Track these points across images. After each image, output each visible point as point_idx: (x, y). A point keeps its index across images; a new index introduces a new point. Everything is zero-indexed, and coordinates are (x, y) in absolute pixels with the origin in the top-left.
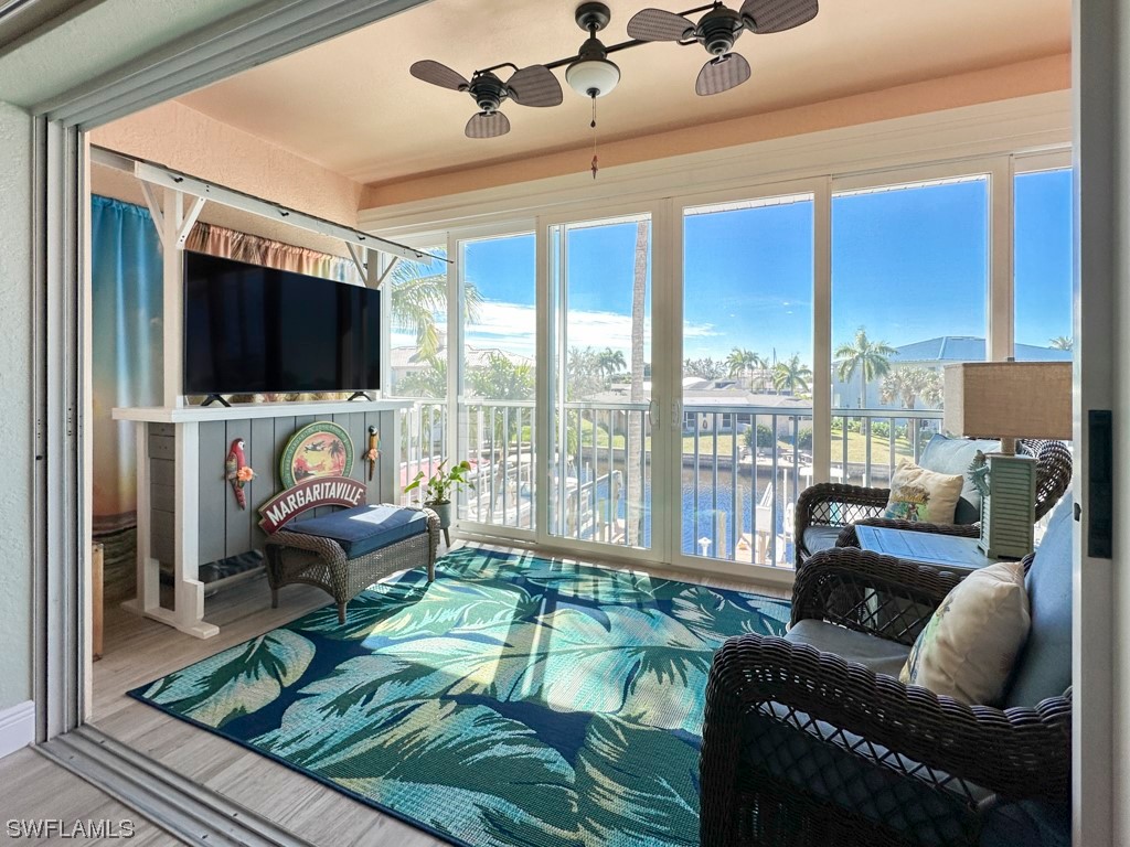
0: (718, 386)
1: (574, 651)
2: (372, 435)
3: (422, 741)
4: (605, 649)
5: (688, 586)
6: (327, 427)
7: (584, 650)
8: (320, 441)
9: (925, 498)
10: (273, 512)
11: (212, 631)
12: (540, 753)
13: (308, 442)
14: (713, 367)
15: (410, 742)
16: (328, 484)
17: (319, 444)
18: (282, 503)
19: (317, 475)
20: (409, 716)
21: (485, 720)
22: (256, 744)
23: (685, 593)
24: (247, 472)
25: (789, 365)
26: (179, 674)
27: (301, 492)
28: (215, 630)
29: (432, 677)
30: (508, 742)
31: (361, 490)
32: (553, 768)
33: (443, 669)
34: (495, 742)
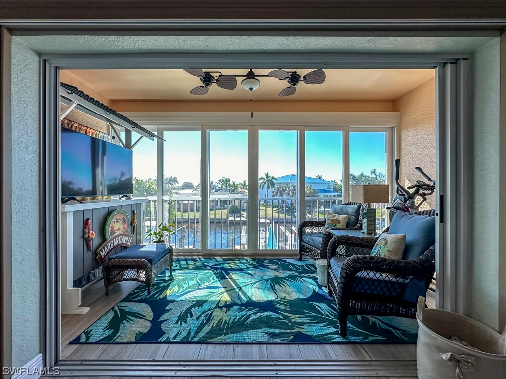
0: (216, 191)
1: (248, 285)
2: (134, 214)
3: (226, 322)
4: (258, 282)
5: (265, 259)
6: (121, 211)
7: (252, 284)
8: (119, 217)
9: (339, 222)
10: (102, 252)
11: (86, 310)
12: (266, 314)
13: (114, 219)
14: (214, 184)
15: (222, 323)
16: (121, 237)
17: (118, 219)
18: (105, 247)
19: (118, 233)
20: (213, 316)
21: (240, 311)
22: (162, 340)
23: (265, 261)
24: (93, 233)
25: (243, 183)
26: (89, 329)
27: (112, 241)
28: (88, 309)
29: (207, 303)
30: (254, 314)
31: (132, 239)
32: (274, 317)
33: (209, 299)
34: (250, 315)
